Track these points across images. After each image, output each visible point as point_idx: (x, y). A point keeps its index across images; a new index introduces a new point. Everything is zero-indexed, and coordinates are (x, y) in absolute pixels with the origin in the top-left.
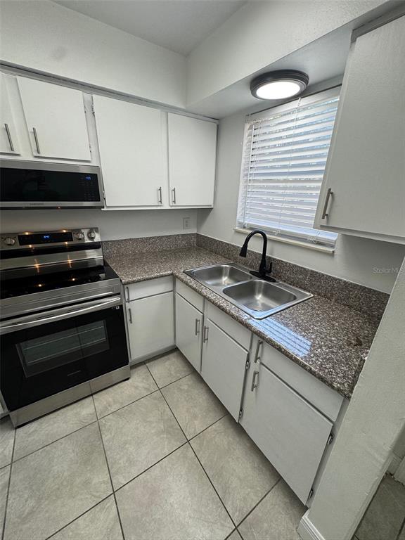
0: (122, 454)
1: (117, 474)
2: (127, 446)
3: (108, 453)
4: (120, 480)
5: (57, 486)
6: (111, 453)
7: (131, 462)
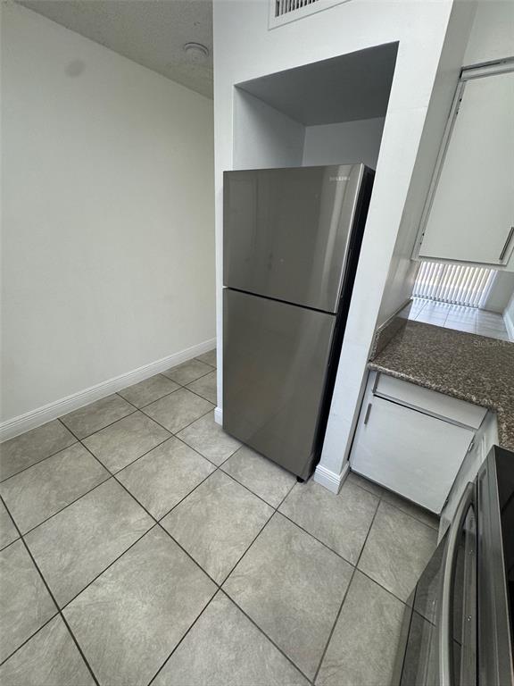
0: (234, 639)
1: (228, 608)
2: (232, 657)
3: (255, 631)
4: (220, 603)
5: (286, 568)
6: (251, 632)
7: (216, 633)
